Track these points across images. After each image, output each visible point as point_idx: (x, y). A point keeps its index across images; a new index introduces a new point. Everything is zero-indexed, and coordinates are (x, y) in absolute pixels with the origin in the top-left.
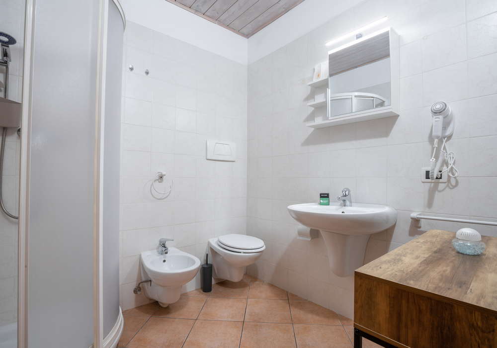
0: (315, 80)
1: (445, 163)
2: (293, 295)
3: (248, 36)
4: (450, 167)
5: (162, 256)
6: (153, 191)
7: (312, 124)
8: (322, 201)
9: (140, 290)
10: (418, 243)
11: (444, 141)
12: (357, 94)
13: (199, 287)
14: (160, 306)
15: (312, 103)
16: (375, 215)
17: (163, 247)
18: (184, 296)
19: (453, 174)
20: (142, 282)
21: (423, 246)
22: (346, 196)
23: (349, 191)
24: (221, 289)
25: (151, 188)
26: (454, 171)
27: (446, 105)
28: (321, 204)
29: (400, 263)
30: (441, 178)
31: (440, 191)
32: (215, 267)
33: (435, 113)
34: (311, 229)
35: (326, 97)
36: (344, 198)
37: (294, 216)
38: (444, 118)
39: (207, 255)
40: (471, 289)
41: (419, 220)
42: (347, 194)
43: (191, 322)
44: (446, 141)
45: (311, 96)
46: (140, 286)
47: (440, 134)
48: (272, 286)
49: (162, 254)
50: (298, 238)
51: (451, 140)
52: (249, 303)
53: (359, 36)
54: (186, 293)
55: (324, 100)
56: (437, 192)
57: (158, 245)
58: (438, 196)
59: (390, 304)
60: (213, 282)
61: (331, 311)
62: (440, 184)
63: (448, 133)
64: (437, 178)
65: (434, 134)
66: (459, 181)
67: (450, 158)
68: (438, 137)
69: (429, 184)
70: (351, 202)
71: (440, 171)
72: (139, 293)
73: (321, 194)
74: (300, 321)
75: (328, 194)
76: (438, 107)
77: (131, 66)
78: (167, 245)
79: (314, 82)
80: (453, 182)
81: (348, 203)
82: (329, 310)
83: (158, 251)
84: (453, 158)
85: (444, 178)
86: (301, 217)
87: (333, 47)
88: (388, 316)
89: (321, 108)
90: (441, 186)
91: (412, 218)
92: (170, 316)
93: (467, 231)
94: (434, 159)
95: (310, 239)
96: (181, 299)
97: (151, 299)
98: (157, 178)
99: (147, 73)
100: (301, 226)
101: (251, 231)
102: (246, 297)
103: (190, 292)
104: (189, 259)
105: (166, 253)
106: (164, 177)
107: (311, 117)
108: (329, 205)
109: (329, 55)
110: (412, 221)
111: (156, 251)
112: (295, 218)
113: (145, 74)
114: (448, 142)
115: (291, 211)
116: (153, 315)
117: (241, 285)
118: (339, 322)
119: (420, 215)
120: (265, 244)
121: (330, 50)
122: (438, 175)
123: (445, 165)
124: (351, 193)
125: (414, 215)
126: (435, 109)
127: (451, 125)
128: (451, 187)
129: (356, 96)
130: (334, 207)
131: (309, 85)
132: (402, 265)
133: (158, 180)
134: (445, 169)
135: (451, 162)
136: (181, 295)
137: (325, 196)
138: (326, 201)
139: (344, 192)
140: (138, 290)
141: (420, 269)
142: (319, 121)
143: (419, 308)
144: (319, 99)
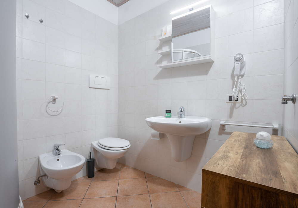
0: (163, 37)
1: (240, 91)
2: (148, 174)
3: (118, 5)
4: (243, 94)
5: (57, 156)
6: (48, 110)
7: (161, 65)
8: (167, 115)
9: (39, 183)
10: (232, 142)
11: (240, 78)
12: (185, 50)
13: (86, 174)
14: (56, 192)
15: (160, 52)
16: (200, 124)
17: (57, 150)
18: (74, 183)
19: (245, 98)
20: (40, 177)
21: (236, 144)
22: (182, 111)
23: (184, 109)
24: (101, 175)
25: (46, 108)
26: (245, 96)
27: (243, 56)
28: (166, 117)
29: (229, 159)
30: (237, 100)
31: (236, 108)
32: (96, 160)
33: (236, 60)
34: (160, 133)
35: (170, 48)
36: (181, 113)
37: (150, 125)
38: (241, 64)
39: (91, 153)
40: (284, 178)
41: (225, 126)
42: (183, 110)
43: (80, 201)
44: (241, 78)
45: (160, 48)
46: (39, 179)
47: (238, 73)
48: (135, 169)
49: (56, 155)
50: (152, 138)
51: (244, 77)
52: (120, 183)
53: (191, 9)
54: (76, 180)
55: (169, 50)
56: (235, 109)
57: (53, 148)
58: (235, 111)
59: (229, 193)
60: (95, 170)
61: (172, 183)
62: (237, 104)
63: (242, 73)
64: (236, 100)
65: (235, 73)
66: (247, 102)
67: (243, 88)
68: (237, 75)
69: (231, 104)
70: (185, 115)
71: (237, 96)
72: (38, 184)
73: (166, 111)
74: (154, 192)
75: (171, 111)
76: (238, 56)
77: (27, 14)
78: (60, 148)
79: (162, 38)
80: (244, 102)
81: (183, 116)
82: (171, 182)
83: (53, 153)
84: (245, 88)
85: (239, 100)
86: (154, 126)
87: (175, 15)
88: (227, 201)
89: (167, 55)
90: (237, 105)
91: (221, 125)
92: (64, 198)
93: (263, 133)
94: (235, 89)
95: (159, 139)
96: (71, 184)
97: (48, 188)
98: (51, 101)
99: (41, 21)
100: (153, 131)
101: (121, 136)
102: (118, 178)
103: (78, 179)
104: (77, 157)
105: (59, 154)
106: (57, 99)
107: (160, 61)
108: (171, 117)
109: (172, 20)
110: (220, 126)
111: (52, 153)
112: (150, 126)
113: (39, 22)
114: (242, 79)
115: (147, 122)
116: (50, 199)
117: (115, 170)
118: (177, 190)
119: (225, 122)
120: (130, 143)
121: (173, 17)
122: (236, 98)
123: (240, 93)
124: (185, 110)
125: (222, 122)
126: (236, 58)
127: (244, 69)
128: (243, 105)
129: (185, 51)
130: (175, 119)
131: (159, 40)
132: (231, 161)
133: (52, 102)
134: (240, 95)
135: (244, 90)
136: (72, 182)
137: (168, 112)
138: (169, 115)
139: (181, 109)
140: (38, 182)
141: (244, 162)
142: (165, 63)
143: (252, 196)
144: (165, 49)
